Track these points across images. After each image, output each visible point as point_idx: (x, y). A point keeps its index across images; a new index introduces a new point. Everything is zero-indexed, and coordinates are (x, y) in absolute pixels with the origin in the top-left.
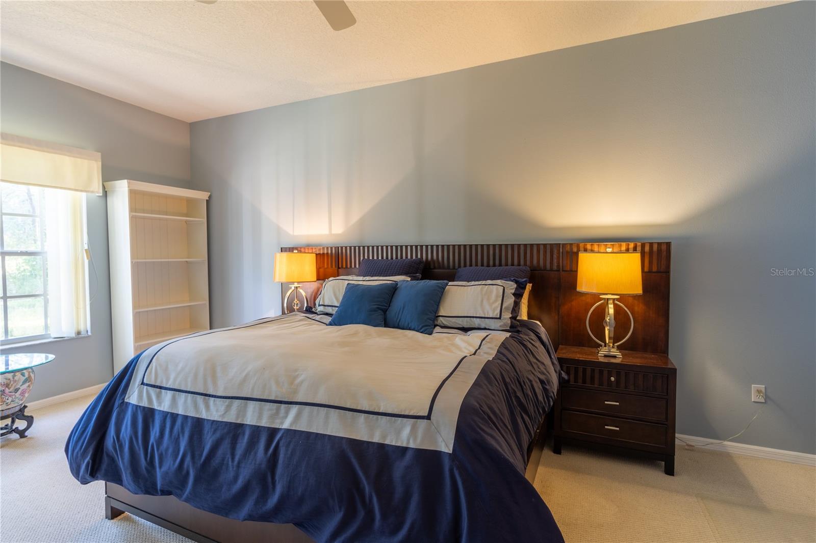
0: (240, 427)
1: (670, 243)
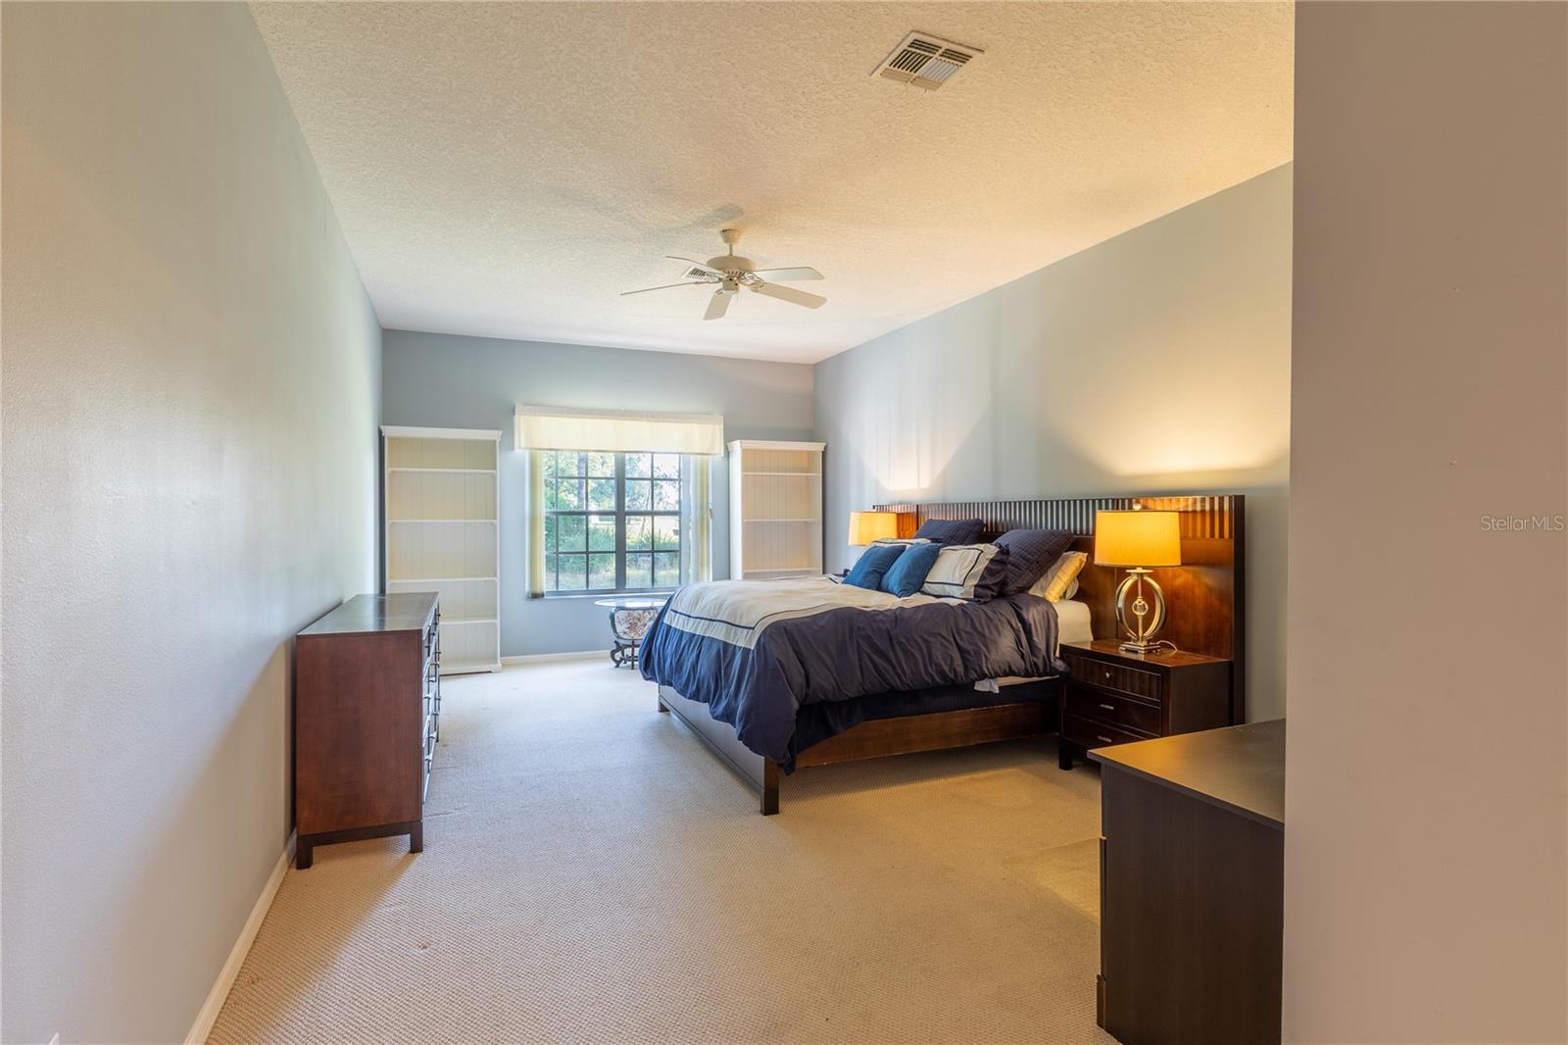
0: (694, 635)
1: (1243, 496)
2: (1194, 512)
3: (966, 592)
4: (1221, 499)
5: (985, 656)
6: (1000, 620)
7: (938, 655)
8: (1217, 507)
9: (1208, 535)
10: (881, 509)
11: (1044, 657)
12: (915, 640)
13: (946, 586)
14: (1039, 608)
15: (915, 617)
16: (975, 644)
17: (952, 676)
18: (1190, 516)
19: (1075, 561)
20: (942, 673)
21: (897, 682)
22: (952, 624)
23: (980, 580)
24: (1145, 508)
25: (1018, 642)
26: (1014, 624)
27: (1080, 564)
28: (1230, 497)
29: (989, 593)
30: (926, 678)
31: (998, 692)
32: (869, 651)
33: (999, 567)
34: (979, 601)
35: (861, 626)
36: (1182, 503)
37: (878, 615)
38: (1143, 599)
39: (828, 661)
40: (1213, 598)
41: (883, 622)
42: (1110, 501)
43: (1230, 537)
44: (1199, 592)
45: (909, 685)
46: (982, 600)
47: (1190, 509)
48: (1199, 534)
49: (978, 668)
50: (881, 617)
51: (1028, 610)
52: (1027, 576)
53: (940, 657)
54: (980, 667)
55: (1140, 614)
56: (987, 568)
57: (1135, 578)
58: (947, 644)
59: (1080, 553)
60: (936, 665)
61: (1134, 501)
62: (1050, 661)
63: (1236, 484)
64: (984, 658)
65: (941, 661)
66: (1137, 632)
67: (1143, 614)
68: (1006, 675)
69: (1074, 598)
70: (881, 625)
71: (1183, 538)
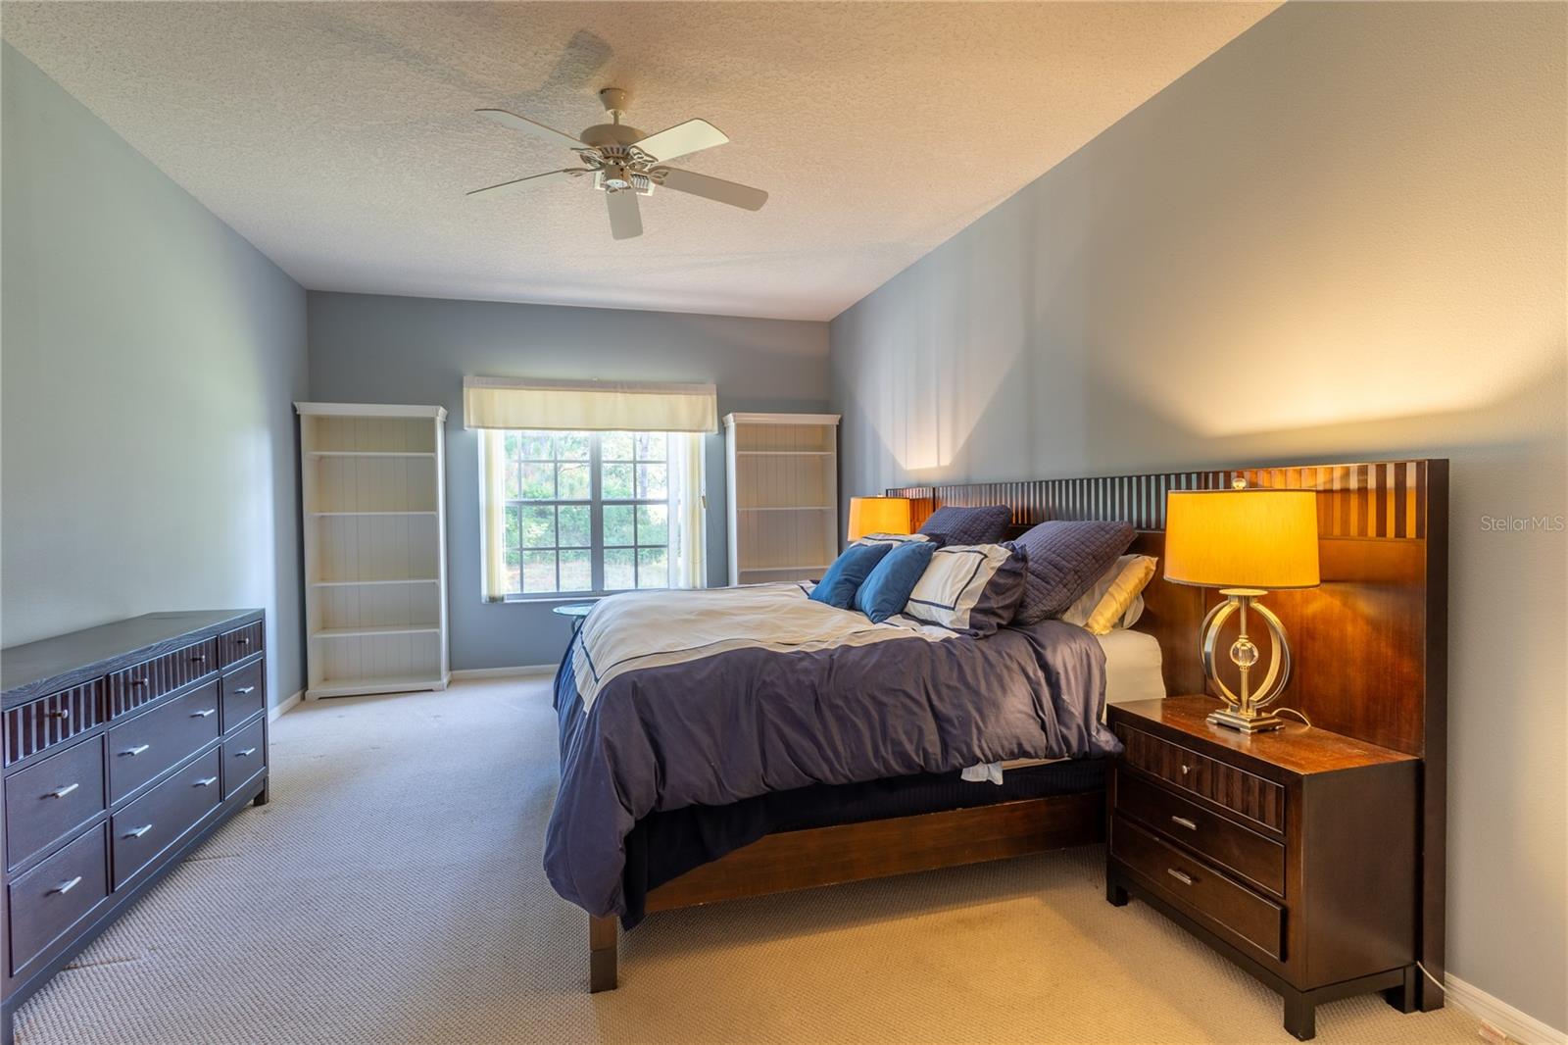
1: (1447, 460)
2: (1345, 491)
3: (958, 620)
4: (1401, 468)
5: (978, 728)
6: (1007, 667)
7: (899, 729)
8: (1390, 482)
9: (1372, 530)
10: (894, 494)
11: (1079, 727)
12: (858, 701)
13: (933, 608)
14: (1073, 646)
15: (864, 662)
16: (960, 707)
17: (919, 760)
18: (1337, 499)
19: (1138, 570)
20: (903, 756)
21: (824, 772)
22: (926, 672)
23: (978, 602)
24: (1253, 486)
25: (1037, 702)
26: (1031, 674)
27: (1147, 574)
28: (1420, 464)
29: (994, 621)
30: (875, 764)
31: (1001, 783)
32: (778, 722)
33: (1010, 581)
34: (976, 635)
35: (768, 679)
36: (1321, 477)
37: (801, 660)
38: (1250, 639)
39: (706, 741)
40: (1383, 644)
41: (806, 671)
42: (1194, 477)
43: (1419, 534)
44: (1354, 632)
45: (845, 777)
46: (981, 633)
47: (1337, 486)
48: (1354, 530)
49: (965, 750)
50: (805, 664)
51: (1055, 650)
52: (1060, 594)
53: (901, 731)
54: (969, 746)
55: (1244, 664)
56: (991, 583)
57: (1235, 603)
58: (916, 709)
59: (1146, 557)
60: (892, 740)
61: (1234, 474)
62: (1089, 735)
63: (1429, 441)
64: (974, 730)
65: (903, 738)
66: (1238, 694)
67: (1249, 664)
68: (1013, 756)
69: (1134, 628)
70: (802, 678)
71: (1323, 537)
